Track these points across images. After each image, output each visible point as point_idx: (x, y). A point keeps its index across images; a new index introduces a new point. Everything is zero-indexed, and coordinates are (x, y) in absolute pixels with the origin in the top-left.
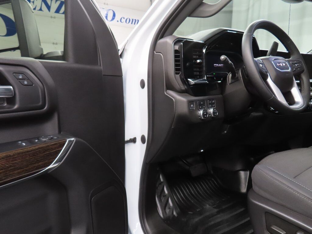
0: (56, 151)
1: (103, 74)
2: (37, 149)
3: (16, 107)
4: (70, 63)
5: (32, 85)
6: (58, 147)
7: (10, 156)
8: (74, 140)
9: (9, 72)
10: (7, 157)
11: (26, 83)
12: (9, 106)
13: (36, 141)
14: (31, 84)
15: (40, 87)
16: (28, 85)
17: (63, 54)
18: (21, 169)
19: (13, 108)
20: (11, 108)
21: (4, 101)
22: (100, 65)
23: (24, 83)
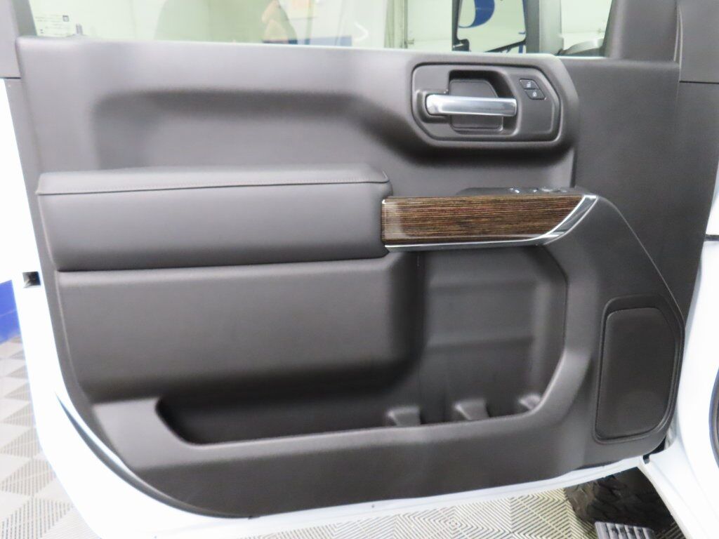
0: (563, 211)
1: (680, 80)
2: (535, 200)
3: (516, 132)
4: (614, 60)
5: (543, 99)
6: (567, 206)
7: (499, 201)
8: (594, 200)
9: (513, 77)
10: (496, 201)
11: (535, 95)
12: (506, 131)
13: (535, 191)
14: (542, 96)
15: (555, 104)
16: (537, 99)
17: (601, 44)
18: (510, 224)
19: (511, 133)
20: (508, 134)
21: (500, 124)
22: (678, 61)
23: (532, 95)
